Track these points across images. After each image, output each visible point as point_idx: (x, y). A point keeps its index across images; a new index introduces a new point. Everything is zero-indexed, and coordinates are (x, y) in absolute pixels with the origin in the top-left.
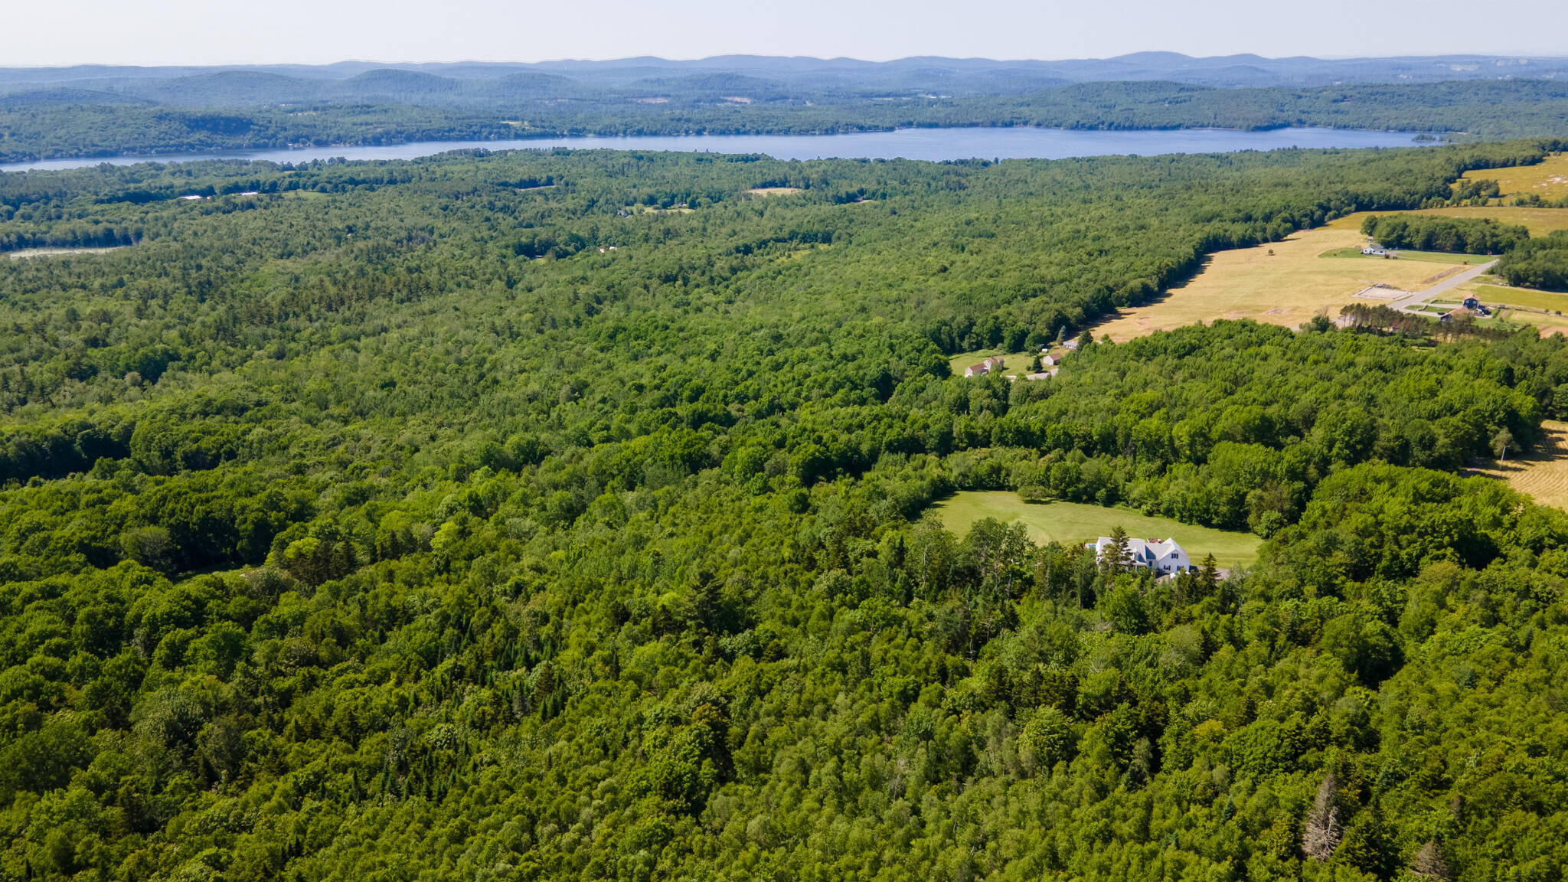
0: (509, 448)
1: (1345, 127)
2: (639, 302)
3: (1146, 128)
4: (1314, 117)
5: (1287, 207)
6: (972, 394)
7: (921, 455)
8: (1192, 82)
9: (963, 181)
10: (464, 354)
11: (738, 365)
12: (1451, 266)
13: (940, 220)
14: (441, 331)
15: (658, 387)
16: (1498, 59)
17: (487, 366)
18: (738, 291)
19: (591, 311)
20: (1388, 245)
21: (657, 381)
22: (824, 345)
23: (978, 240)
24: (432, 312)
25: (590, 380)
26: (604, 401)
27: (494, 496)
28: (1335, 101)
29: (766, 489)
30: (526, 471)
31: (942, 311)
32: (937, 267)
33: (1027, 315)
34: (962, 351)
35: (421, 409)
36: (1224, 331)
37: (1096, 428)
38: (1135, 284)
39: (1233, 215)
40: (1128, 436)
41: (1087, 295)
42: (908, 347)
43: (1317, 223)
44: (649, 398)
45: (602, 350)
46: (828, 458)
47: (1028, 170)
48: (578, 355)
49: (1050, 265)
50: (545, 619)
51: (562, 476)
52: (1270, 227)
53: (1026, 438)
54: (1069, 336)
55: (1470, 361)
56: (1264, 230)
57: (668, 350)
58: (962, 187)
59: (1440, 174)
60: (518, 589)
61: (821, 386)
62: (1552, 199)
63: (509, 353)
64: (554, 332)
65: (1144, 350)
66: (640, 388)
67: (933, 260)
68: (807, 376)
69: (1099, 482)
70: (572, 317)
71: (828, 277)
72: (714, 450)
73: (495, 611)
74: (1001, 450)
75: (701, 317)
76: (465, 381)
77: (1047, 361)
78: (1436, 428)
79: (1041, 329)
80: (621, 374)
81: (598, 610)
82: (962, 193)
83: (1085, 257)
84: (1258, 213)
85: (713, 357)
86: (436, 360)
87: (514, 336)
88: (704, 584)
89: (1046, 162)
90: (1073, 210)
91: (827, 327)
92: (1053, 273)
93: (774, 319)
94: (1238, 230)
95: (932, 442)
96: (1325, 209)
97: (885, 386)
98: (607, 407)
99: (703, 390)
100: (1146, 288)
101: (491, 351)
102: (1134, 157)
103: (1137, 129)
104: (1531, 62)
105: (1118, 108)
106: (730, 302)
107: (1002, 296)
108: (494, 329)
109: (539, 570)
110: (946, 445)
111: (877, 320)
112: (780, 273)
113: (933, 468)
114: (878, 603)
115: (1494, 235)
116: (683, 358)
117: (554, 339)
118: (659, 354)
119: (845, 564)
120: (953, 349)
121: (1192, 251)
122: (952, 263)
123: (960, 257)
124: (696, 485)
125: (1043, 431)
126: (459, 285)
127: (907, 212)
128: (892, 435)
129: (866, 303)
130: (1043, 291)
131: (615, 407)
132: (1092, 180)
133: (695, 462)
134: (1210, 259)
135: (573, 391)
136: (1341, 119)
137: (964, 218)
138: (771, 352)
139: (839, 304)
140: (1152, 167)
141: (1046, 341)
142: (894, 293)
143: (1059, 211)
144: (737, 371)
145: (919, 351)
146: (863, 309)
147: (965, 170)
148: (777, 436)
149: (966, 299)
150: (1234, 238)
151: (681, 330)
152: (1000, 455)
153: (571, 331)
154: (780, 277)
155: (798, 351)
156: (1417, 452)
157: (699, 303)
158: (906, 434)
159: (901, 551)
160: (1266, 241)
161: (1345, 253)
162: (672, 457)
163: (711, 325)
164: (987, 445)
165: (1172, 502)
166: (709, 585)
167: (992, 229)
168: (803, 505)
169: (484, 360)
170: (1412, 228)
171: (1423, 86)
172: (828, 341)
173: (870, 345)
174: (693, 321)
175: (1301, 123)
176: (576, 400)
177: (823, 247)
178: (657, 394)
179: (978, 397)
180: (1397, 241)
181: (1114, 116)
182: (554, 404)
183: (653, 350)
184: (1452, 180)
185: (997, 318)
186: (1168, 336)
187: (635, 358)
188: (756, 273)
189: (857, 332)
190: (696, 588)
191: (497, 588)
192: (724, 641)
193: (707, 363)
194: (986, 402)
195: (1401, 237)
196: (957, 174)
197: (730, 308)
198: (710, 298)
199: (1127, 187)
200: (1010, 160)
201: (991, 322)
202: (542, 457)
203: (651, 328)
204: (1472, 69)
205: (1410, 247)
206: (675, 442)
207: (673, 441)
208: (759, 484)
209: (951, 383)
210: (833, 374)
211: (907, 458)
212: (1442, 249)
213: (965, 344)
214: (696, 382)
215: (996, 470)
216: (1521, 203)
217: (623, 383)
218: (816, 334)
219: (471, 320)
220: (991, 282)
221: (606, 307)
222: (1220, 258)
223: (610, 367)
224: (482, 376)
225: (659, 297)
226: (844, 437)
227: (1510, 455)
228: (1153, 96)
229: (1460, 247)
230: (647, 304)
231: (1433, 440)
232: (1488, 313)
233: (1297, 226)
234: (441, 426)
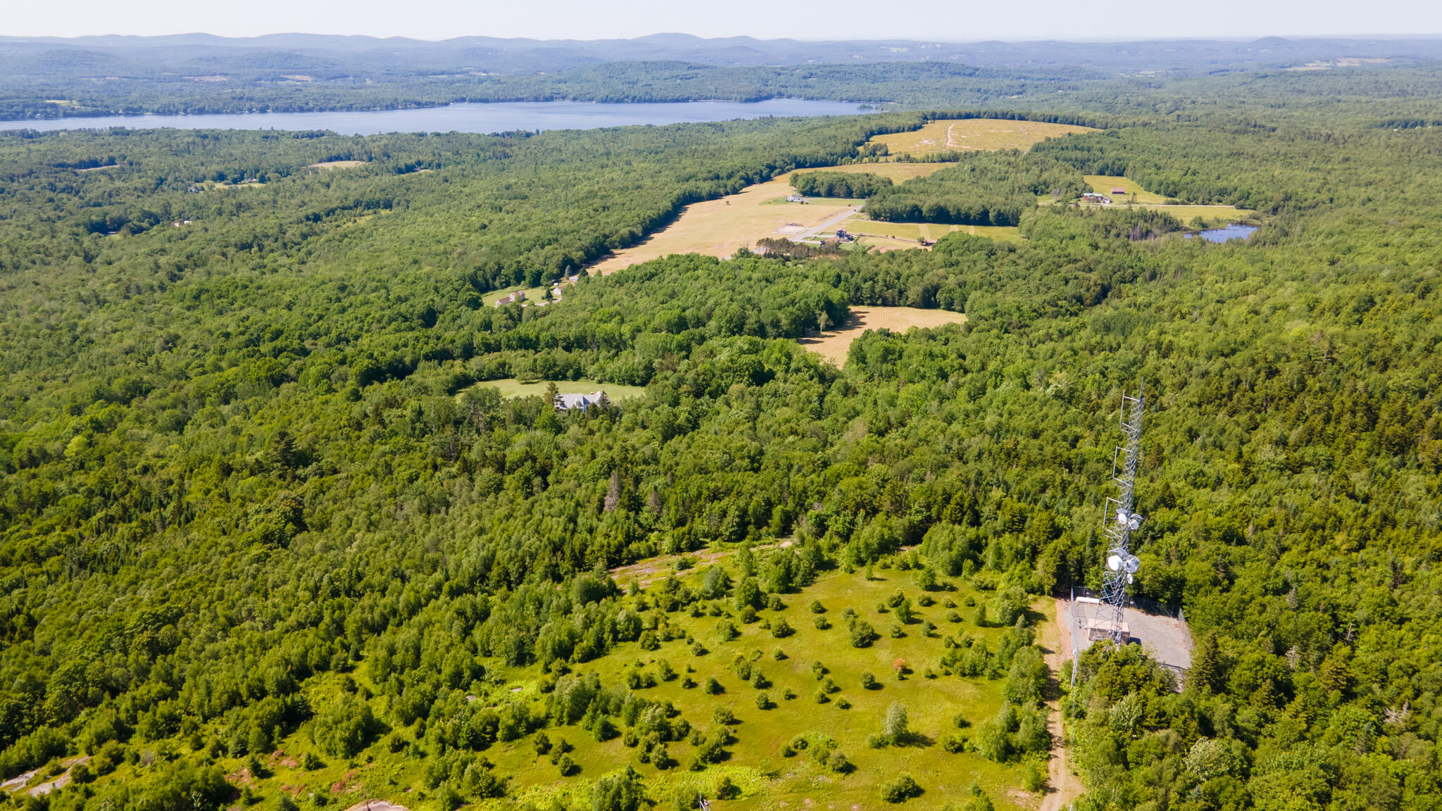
0: (116, 387)
1: (812, 99)
2: (218, 267)
3: (663, 101)
4: (790, 91)
5: (744, 167)
6: (493, 318)
7: (451, 361)
8: (701, 61)
9: (508, 151)
10: (53, 321)
11: (310, 311)
12: (839, 208)
13: (484, 186)
14: (25, 303)
15: (242, 333)
16: (922, 43)
17: (79, 329)
18: (310, 253)
19: (173, 278)
20: (805, 194)
21: (241, 329)
22: (383, 291)
23: (513, 202)
24: (11, 288)
25: (180, 333)
26: (195, 347)
27: (112, 419)
28: (805, 78)
29: (330, 390)
30: (134, 402)
31: (478, 257)
32: (478, 225)
33: (542, 259)
34: (495, 289)
35: (22, 368)
36: (674, 262)
37: (573, 332)
38: (624, 231)
39: (705, 175)
40: (594, 336)
41: (586, 241)
42: (449, 288)
43: (765, 179)
44: (235, 341)
45: (189, 309)
46: (379, 368)
47: (562, 140)
48: (167, 314)
49: (564, 218)
50: (171, 482)
51: (168, 401)
52: (730, 183)
53: (527, 344)
54: (573, 273)
55: (818, 273)
56: (725, 186)
57: (249, 305)
58: (507, 156)
59: (854, 138)
60: (146, 470)
61: (379, 321)
62: (918, 156)
63: (99, 317)
64: (141, 297)
65: (620, 280)
66: (227, 335)
67: (475, 220)
68: (367, 315)
69: (568, 366)
70: (156, 283)
71: (387, 237)
72: (291, 371)
73: (130, 484)
74: (508, 352)
75: (278, 277)
76: (59, 343)
77: (557, 292)
78: (780, 315)
79: (552, 268)
80: (208, 326)
81: (211, 472)
82: (506, 161)
83: (592, 213)
84: (723, 174)
85: (289, 307)
86: (27, 328)
87: (101, 303)
88: (282, 439)
89: (579, 132)
90: (591, 174)
91: (384, 277)
92: (567, 225)
93: (341, 274)
94: (706, 187)
95: (457, 352)
96: (772, 168)
97: (429, 318)
98: (199, 352)
99: (282, 332)
100: (632, 234)
101: (80, 317)
102: (650, 126)
103: (656, 102)
104: (945, 46)
105: (639, 84)
106: (303, 263)
107: (524, 246)
108: (80, 298)
109: (159, 456)
110: (468, 352)
111: (427, 269)
112: (346, 236)
113: (458, 367)
114: (400, 440)
115: (869, 185)
116: (263, 310)
117: (141, 303)
118: (242, 308)
119: (382, 422)
120: (487, 288)
121: (669, 204)
122: (491, 221)
123: (496, 217)
124: (278, 394)
125: (538, 338)
126: (34, 262)
127: (457, 180)
128: (427, 349)
129: (418, 257)
130: (556, 240)
131: (206, 351)
132: (614, 148)
133: (277, 380)
134: (686, 210)
135: (167, 343)
136: (810, 92)
137: (504, 183)
138: (339, 300)
139: (396, 259)
140: (662, 135)
141: (557, 277)
142: (442, 247)
143: (580, 175)
144: (309, 316)
145: (457, 291)
146: (415, 262)
147: (508, 140)
148: (340, 357)
149: (497, 249)
150: (704, 194)
151: (259, 288)
152: (507, 355)
153: (158, 295)
154: (346, 240)
155: (360, 298)
156: (769, 329)
157: (275, 265)
158: (438, 348)
159: (420, 413)
160: (727, 194)
161: (776, 201)
162: (258, 379)
163: (286, 282)
164: (499, 349)
165: (612, 373)
166: (286, 439)
167: (525, 191)
168: (356, 396)
169: (76, 325)
170: (820, 180)
171: (866, 66)
172: (386, 288)
173: (419, 288)
174: (269, 279)
175: (781, 95)
176: (170, 349)
177: (384, 212)
178: (242, 338)
179: (498, 320)
180: (810, 191)
181: (637, 91)
182: (150, 354)
183: (236, 306)
184: (860, 144)
185: (519, 262)
186: (637, 268)
187: (220, 313)
188: (324, 238)
189: (410, 279)
190: (277, 442)
191: (130, 471)
192: (300, 472)
193: (285, 312)
194: (503, 323)
195: (812, 188)
196: (503, 145)
197: (303, 267)
198: (285, 260)
199: (639, 152)
200: (549, 131)
201: (515, 266)
202: (148, 391)
203: (231, 289)
204: (904, 50)
205: (818, 195)
206: (259, 368)
207: (258, 368)
208: (325, 387)
209: (480, 311)
210: (387, 312)
211: (440, 364)
212: (838, 196)
213: (497, 283)
214: (274, 326)
215: (503, 365)
216: (899, 160)
217: (211, 333)
218: (374, 284)
219: (54, 292)
220: (519, 235)
221: (187, 273)
222: (693, 209)
223: (198, 321)
224: (75, 338)
225: (237, 263)
226: (390, 353)
227: (828, 328)
228: (667, 74)
229: (849, 194)
230: (226, 269)
231: (779, 321)
232: (852, 239)
233: (749, 182)
234: (45, 379)
